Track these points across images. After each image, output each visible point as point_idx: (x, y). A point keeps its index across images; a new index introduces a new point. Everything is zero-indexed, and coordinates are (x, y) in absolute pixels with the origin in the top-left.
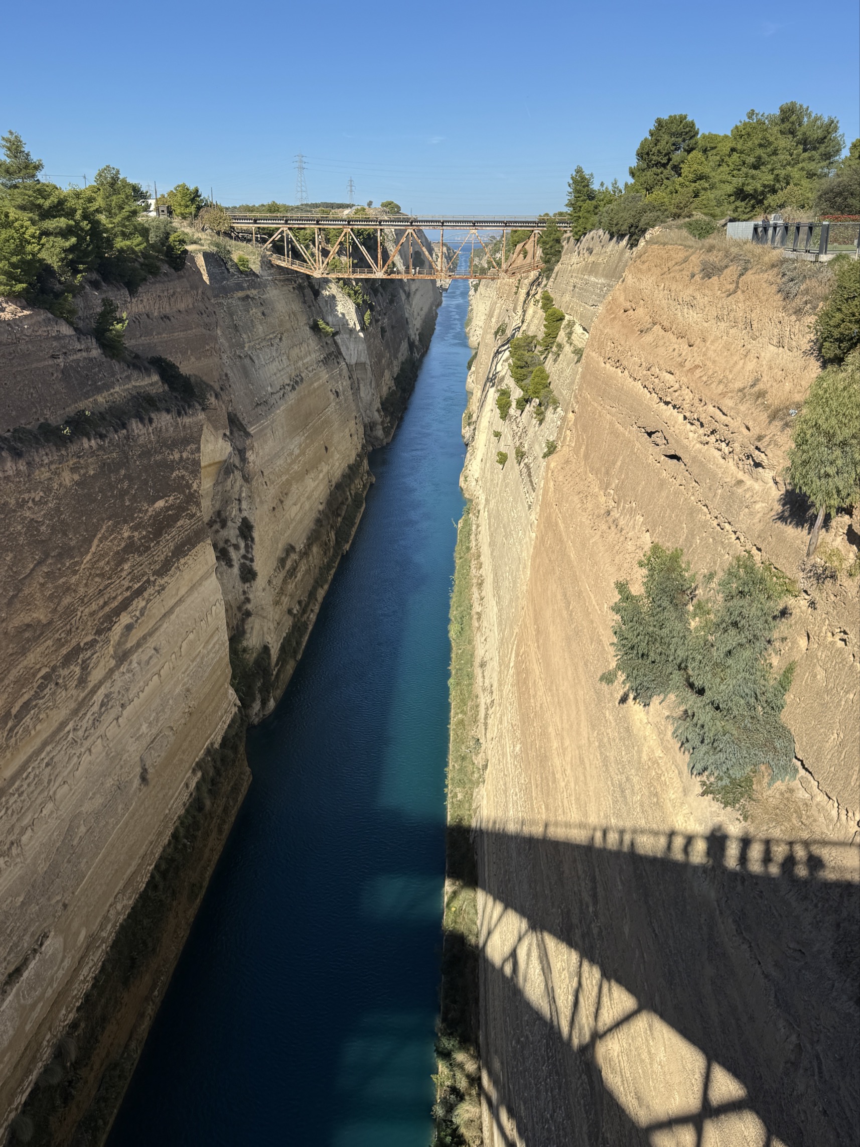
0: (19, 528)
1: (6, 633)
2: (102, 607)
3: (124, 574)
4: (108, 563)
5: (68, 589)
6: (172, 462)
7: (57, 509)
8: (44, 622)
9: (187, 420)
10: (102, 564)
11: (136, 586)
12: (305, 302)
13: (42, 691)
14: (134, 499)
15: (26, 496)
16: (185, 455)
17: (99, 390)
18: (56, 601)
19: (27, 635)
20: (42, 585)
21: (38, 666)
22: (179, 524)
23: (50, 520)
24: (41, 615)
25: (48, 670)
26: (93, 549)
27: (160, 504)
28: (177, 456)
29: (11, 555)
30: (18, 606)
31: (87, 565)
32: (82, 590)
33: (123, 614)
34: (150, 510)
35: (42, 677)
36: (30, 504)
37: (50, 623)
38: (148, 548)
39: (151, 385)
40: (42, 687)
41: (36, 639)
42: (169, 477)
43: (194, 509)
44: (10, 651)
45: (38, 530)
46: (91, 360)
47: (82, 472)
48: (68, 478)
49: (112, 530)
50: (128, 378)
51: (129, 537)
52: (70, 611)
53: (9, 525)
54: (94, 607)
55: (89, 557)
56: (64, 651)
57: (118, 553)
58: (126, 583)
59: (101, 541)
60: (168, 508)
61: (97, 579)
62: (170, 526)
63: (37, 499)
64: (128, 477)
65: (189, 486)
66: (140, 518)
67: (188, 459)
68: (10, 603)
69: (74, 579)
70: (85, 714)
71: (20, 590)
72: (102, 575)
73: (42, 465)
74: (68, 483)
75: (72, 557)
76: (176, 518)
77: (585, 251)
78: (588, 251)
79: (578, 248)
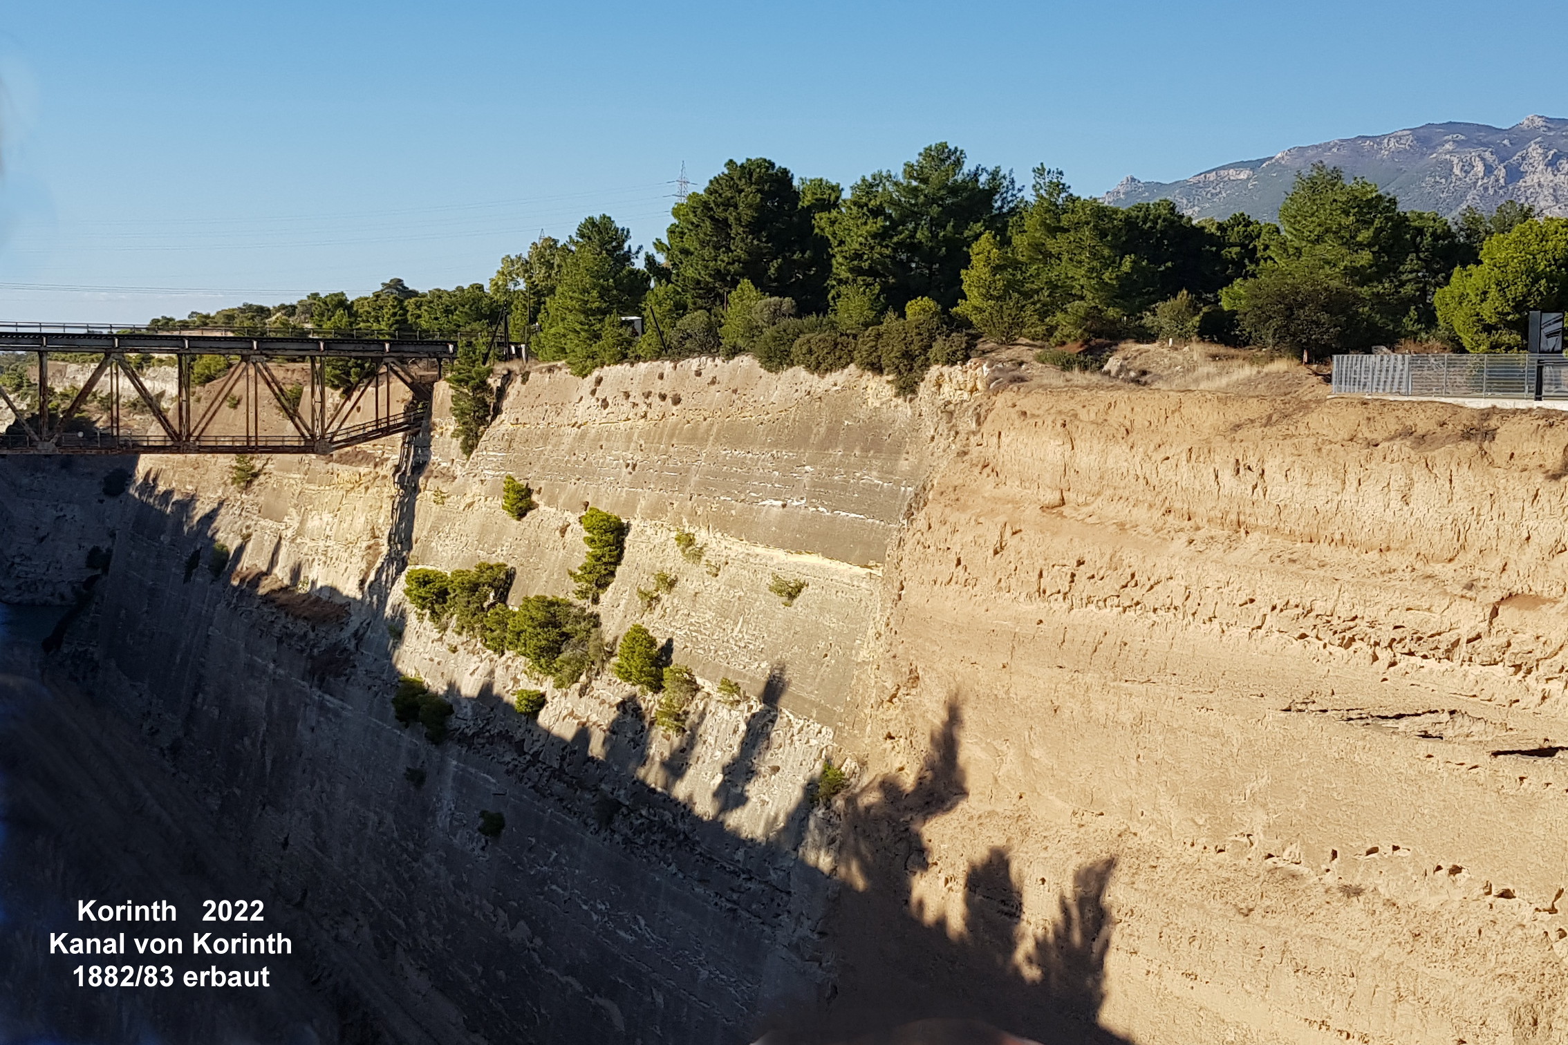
77: (636, 396)
78: (655, 400)
79: (593, 392)
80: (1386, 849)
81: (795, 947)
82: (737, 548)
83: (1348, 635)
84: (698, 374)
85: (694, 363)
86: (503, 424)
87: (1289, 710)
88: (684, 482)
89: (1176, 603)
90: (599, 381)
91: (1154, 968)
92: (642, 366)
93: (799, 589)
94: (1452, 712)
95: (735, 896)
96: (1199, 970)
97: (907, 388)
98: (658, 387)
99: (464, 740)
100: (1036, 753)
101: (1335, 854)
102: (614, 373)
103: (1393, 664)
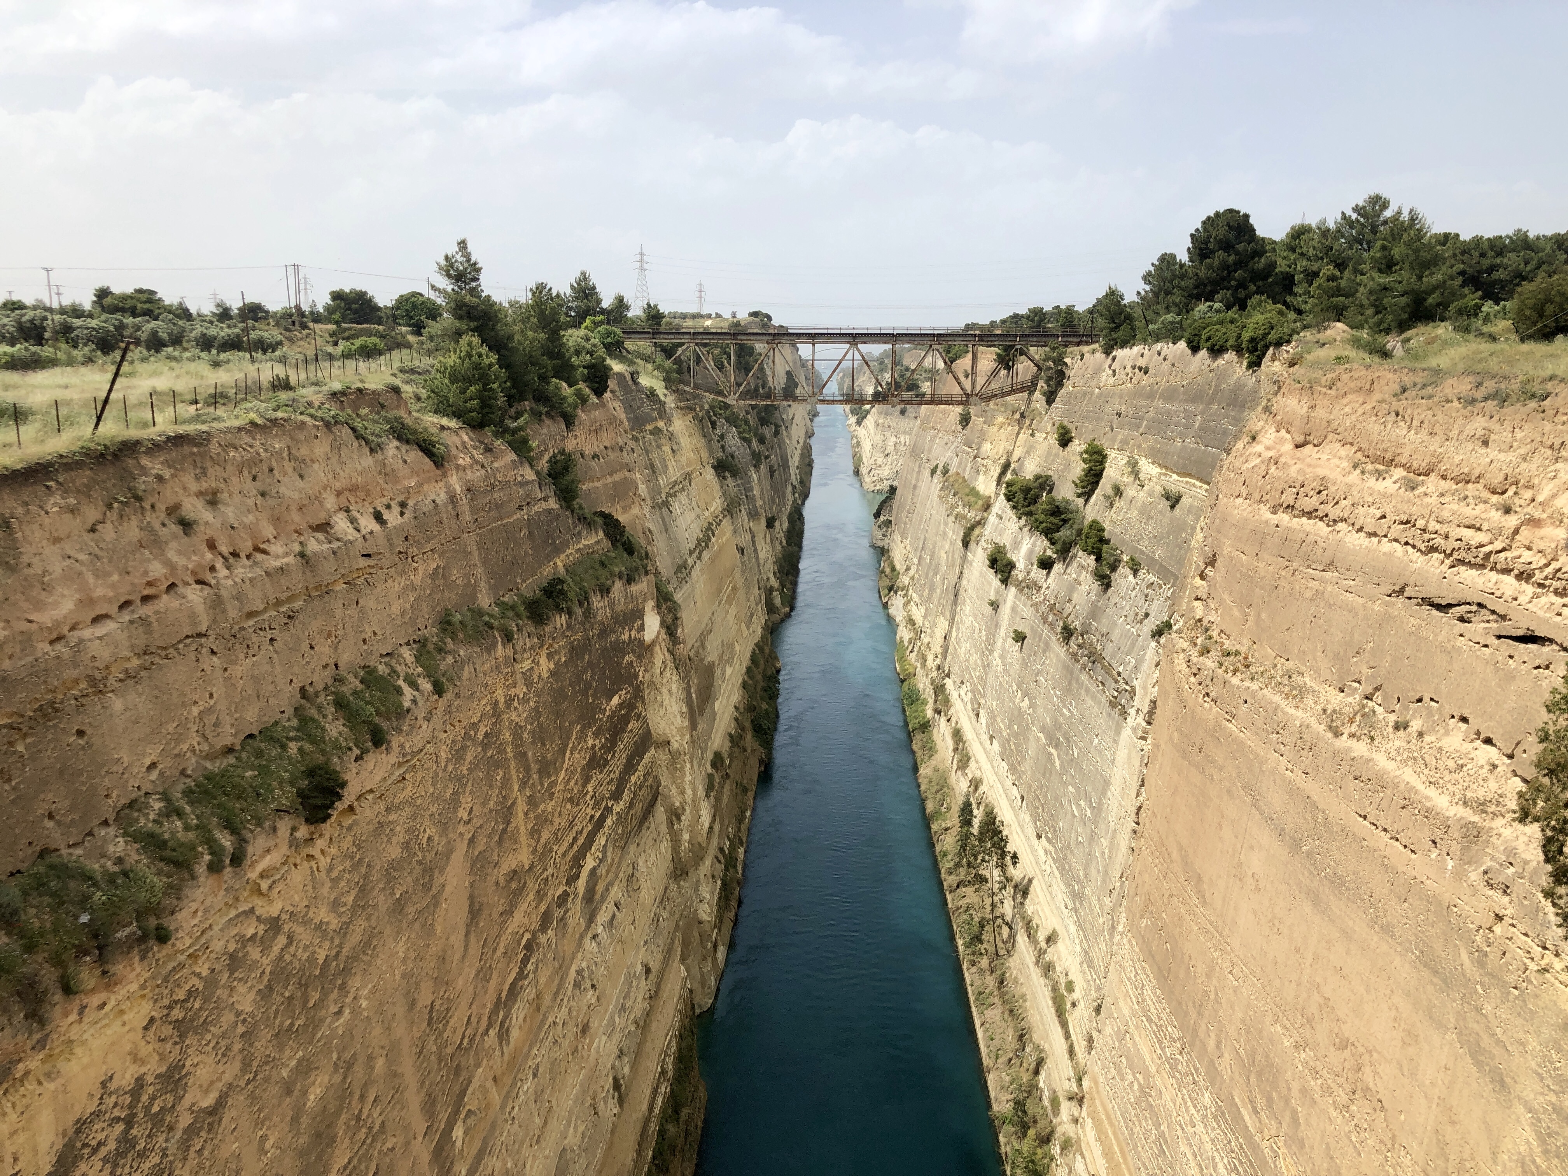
0: (507, 735)
1: (497, 883)
2: (572, 845)
3: (588, 797)
4: (576, 783)
5: (543, 820)
6: (624, 642)
7: (536, 709)
8: (527, 867)
9: (635, 588)
10: (572, 783)
11: (598, 815)
12: (704, 436)
13: (525, 966)
14: (595, 697)
15: (512, 692)
16: (633, 633)
17: (558, 550)
18: (536, 837)
19: (514, 885)
20: (526, 814)
21: (521, 932)
22: (630, 727)
23: (531, 724)
24: (523, 857)
25: (527, 936)
26: (565, 765)
27: (615, 700)
28: (627, 636)
29: (501, 773)
30: (507, 844)
31: (562, 787)
32: (557, 820)
33: (588, 854)
34: (608, 708)
35: (525, 947)
36: (515, 703)
37: (532, 867)
38: (606, 762)
39: (598, 542)
40: (525, 961)
41: (519, 892)
42: (619, 664)
43: (639, 705)
44: (500, 909)
45: (521, 738)
46: (549, 511)
47: (557, 658)
48: (546, 666)
49: (581, 738)
50: (579, 533)
51: (593, 746)
52: (547, 850)
53: (500, 731)
54: (566, 844)
55: (562, 774)
56: (543, 907)
57: (583, 769)
58: (589, 811)
59: (572, 754)
60: (621, 706)
61: (569, 806)
62: (623, 730)
63: (521, 696)
64: (590, 665)
65: (636, 676)
66: (601, 720)
67: (635, 639)
68: (500, 843)
69: (550, 806)
70: (562, 1000)
71: (508, 823)
72: (571, 800)
73: (525, 650)
74: (545, 675)
75: (549, 776)
76: (625, 720)
77: (1129, 370)
78: (1137, 370)
79: (1110, 367)
80: (1426, 699)
81: (1134, 730)
82: (1155, 470)
83: (1431, 544)
84: (1159, 354)
85: (1158, 346)
86: (1068, 387)
87: (1390, 596)
88: (1138, 427)
89: (1346, 516)
90: (1114, 359)
91: (1290, 766)
92: (1136, 349)
93: (1180, 497)
94: (1480, 605)
95: (1116, 694)
96: (1309, 771)
97: (1255, 364)
98: (1142, 362)
99: (1018, 585)
100: (1264, 616)
101: (1399, 699)
102: (1119, 353)
103: (1451, 567)
